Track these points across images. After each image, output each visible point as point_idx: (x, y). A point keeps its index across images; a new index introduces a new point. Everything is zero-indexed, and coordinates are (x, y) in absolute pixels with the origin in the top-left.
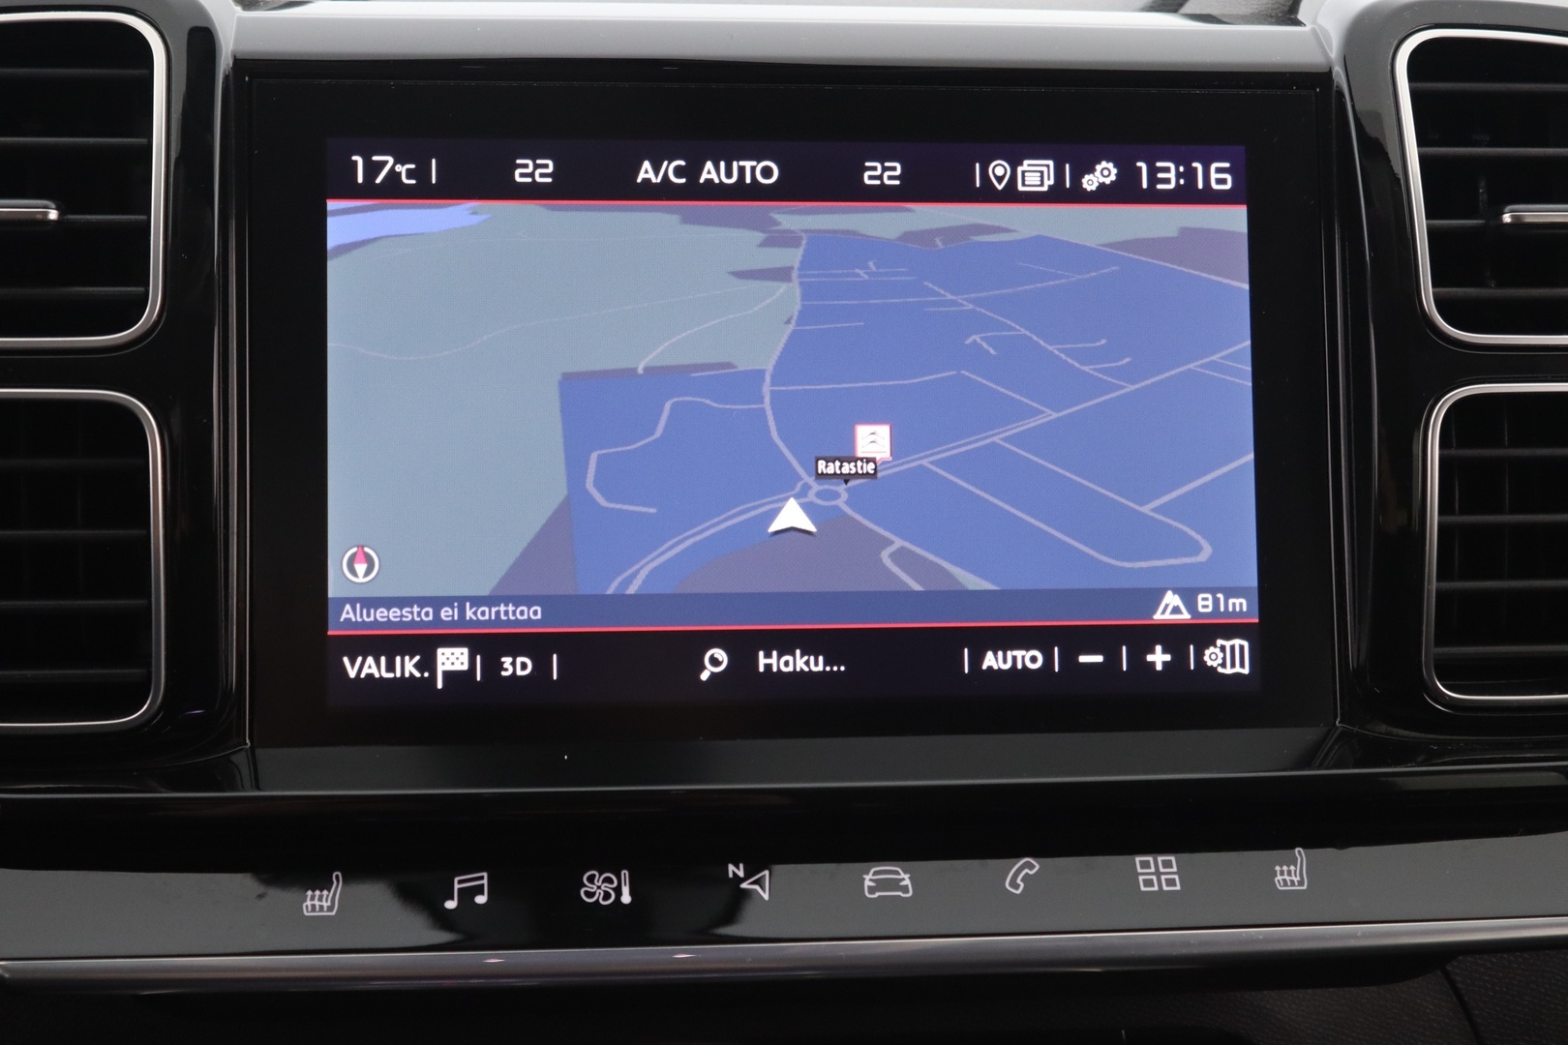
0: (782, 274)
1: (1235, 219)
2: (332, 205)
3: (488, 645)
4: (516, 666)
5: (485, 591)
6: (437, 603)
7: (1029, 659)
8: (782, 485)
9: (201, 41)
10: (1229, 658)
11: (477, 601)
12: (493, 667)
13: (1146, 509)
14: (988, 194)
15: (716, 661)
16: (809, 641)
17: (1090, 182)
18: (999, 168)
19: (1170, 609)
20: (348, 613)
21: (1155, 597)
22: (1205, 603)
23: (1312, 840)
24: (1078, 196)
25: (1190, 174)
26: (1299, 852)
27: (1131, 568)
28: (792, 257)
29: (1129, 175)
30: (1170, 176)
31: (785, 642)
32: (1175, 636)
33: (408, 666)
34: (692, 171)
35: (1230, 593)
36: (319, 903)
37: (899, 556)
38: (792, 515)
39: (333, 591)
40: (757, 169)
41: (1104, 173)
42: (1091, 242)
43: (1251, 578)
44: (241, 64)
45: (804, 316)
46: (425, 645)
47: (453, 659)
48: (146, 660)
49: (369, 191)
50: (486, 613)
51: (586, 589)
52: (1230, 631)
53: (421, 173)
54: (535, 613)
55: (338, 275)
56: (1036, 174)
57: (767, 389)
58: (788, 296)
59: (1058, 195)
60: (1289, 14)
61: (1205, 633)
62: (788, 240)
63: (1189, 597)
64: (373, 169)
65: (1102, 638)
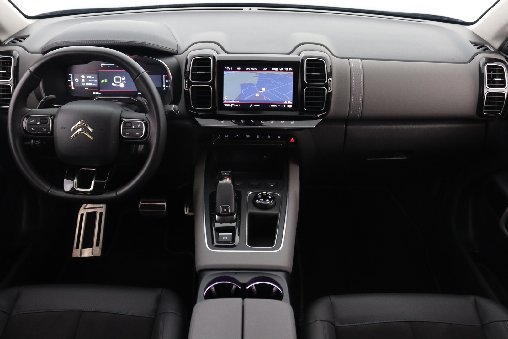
0: (257, 77)
1: (292, 73)
2: (224, 71)
3: (235, 104)
4: (237, 105)
5: (235, 100)
6: (231, 101)
7: (275, 106)
8: (256, 92)
9: (214, 58)
10: (290, 106)
11: (234, 100)
12: (235, 105)
13: (284, 95)
14: (273, 71)
15: (251, 105)
16: (258, 104)
17: (281, 70)
18: (274, 69)
19: (286, 102)
20: (225, 101)
21: (284, 101)
22: (288, 102)
23: (294, 120)
24: (280, 71)
25: (289, 69)
26: (293, 121)
27: (283, 99)
28: (258, 75)
29: (284, 69)
30: (287, 69)
31: (256, 104)
32: (286, 104)
33: (229, 105)
34: (251, 69)
35: (290, 101)
36: (223, 122)
37: (265, 98)
38: (257, 95)
39: (224, 99)
40: (256, 69)
41: (282, 69)
42: (280, 74)
43: (292, 100)
44: (218, 61)
45: (259, 80)
46: (230, 104)
47: (232, 105)
48: (211, 104)
49: (227, 70)
50: (235, 101)
51: (242, 100)
52: (290, 104)
53: (231, 69)
54: (238, 101)
55: (224, 76)
56: (277, 69)
57: (256, 85)
58: (257, 78)
59: (278, 71)
60: (299, 55)
61: (288, 104)
62: (257, 74)
63: (287, 102)
64: (227, 68)
65: (281, 104)
